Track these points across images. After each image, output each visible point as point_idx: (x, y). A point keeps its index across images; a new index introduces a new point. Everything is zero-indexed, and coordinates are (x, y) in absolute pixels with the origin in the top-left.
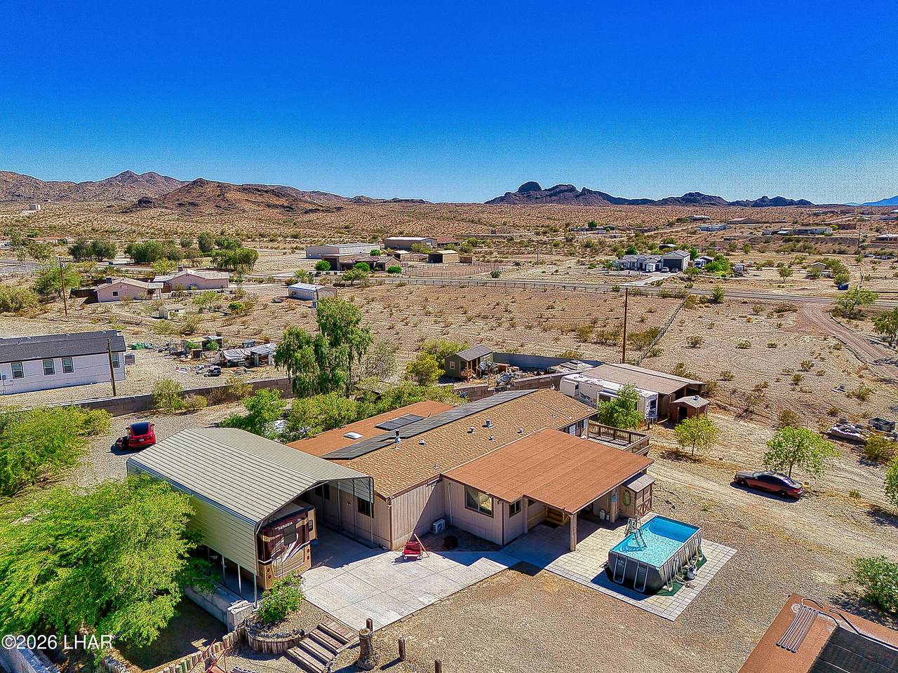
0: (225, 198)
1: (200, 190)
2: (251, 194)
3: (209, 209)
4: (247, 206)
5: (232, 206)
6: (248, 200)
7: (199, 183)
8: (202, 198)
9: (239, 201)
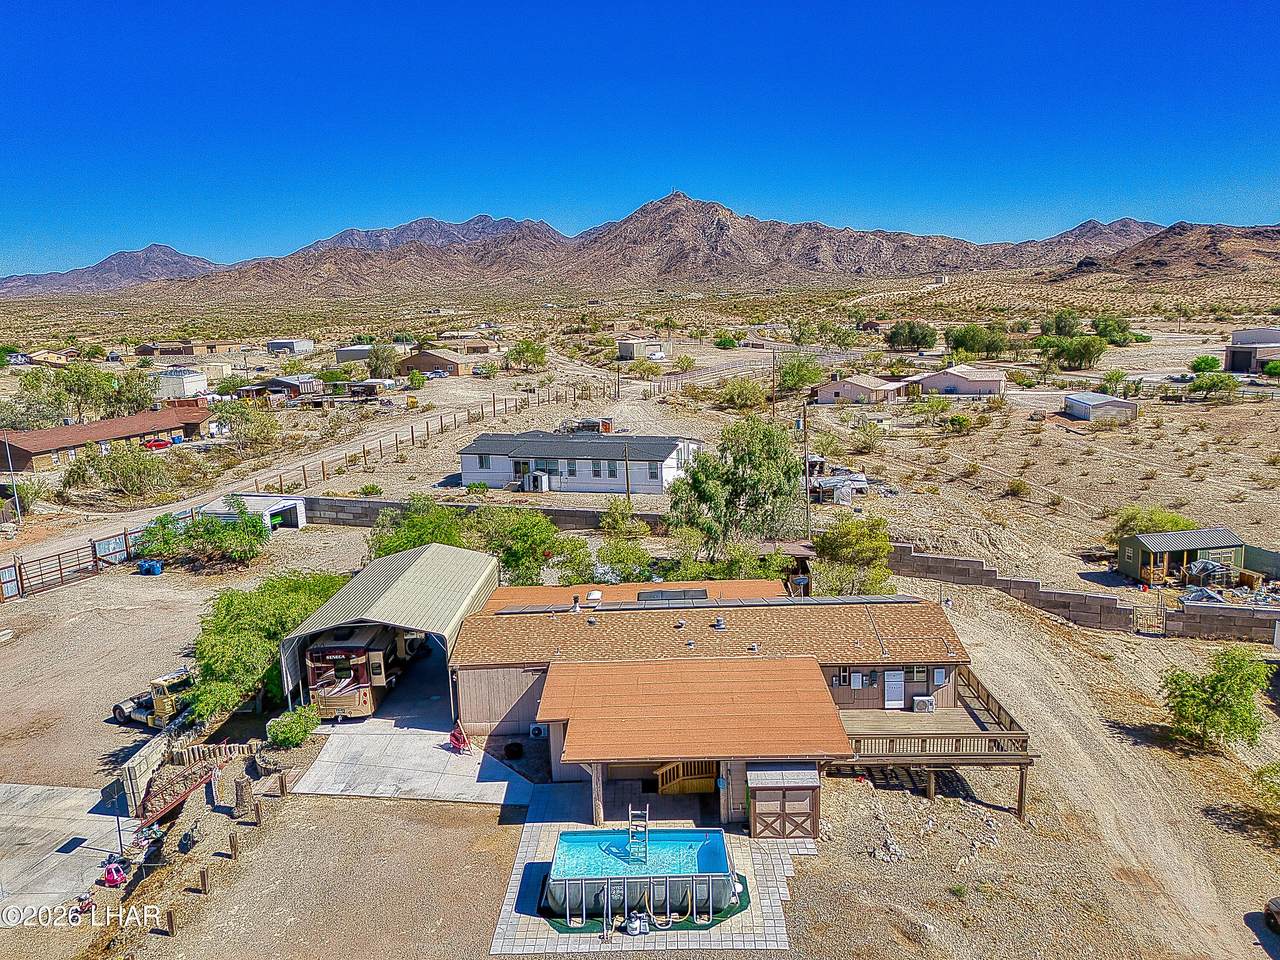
0: (1217, 249)
1: (1178, 239)
2: (1266, 242)
3: (1186, 269)
4: (1252, 261)
5: (1225, 263)
6: (1258, 251)
7: (1180, 229)
8: (1176, 254)
9: (1241, 254)
